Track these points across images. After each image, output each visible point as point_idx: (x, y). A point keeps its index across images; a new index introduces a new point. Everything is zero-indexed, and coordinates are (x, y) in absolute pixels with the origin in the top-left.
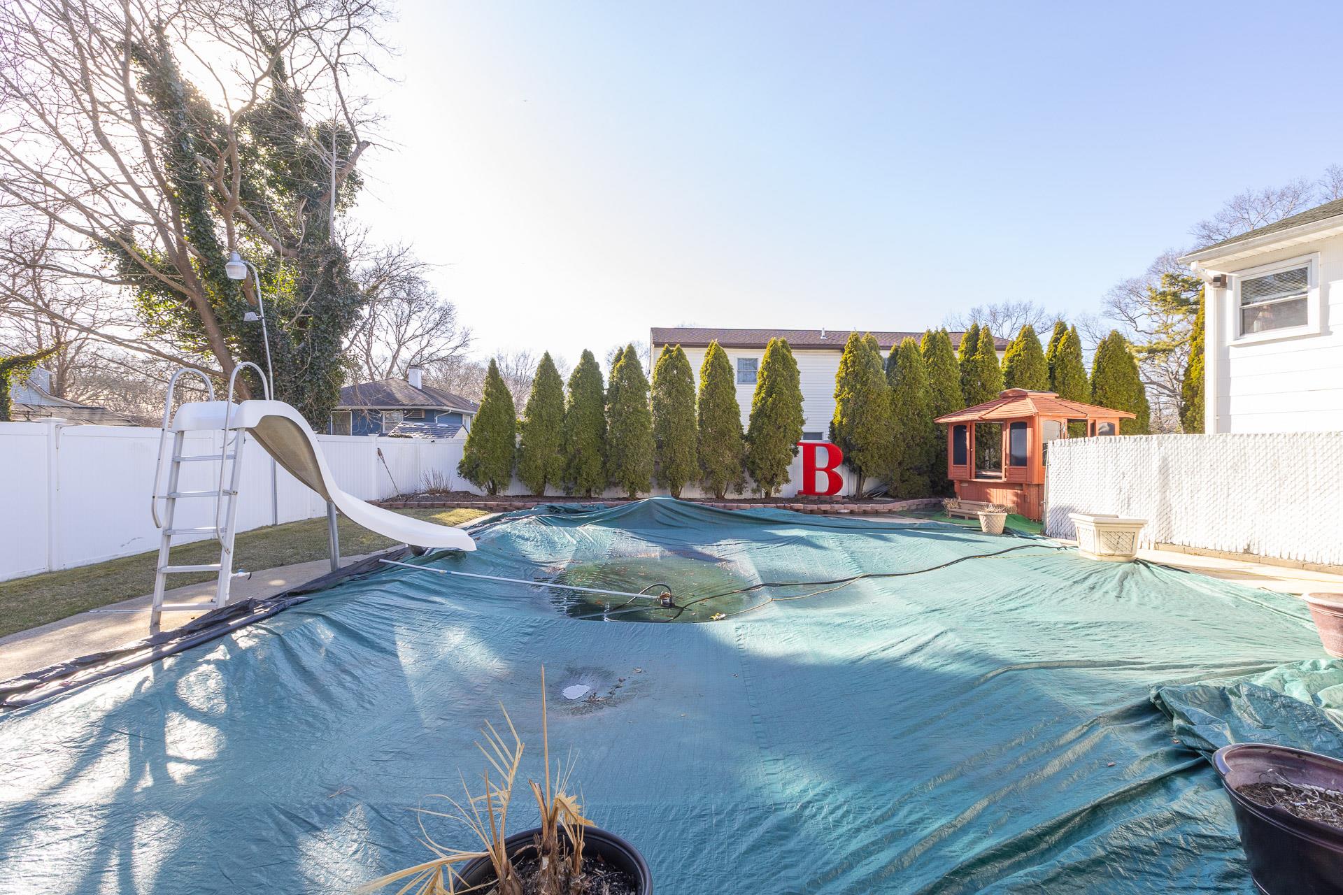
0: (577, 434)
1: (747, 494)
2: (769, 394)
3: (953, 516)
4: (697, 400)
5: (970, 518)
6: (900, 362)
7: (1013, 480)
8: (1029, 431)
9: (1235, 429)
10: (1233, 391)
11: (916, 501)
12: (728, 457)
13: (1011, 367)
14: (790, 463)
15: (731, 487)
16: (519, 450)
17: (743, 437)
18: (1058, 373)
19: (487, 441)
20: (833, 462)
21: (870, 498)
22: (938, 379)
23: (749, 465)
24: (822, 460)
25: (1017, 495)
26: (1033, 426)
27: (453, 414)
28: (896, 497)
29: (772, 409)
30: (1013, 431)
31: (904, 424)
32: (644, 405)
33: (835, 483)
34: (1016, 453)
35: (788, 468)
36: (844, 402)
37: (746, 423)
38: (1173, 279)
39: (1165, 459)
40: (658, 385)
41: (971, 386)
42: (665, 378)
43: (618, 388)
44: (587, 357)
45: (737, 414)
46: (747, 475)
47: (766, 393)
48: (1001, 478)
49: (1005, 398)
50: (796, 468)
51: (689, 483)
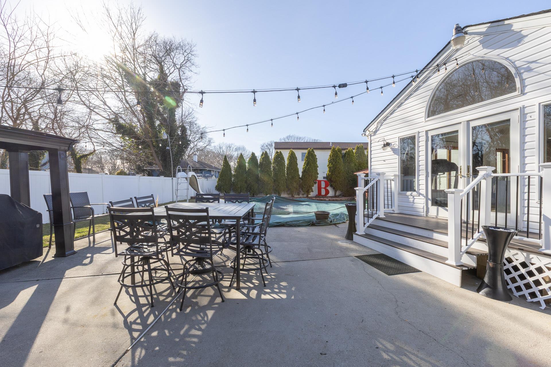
0: (250, 178)
1: (301, 196)
2: (307, 165)
4: (286, 168)
6: (347, 156)
11: (350, 197)
12: (295, 185)
14: (313, 186)
15: (296, 193)
16: (233, 182)
17: (300, 178)
19: (224, 180)
20: (326, 186)
21: (338, 197)
23: (301, 187)
24: (323, 185)
27: (208, 170)
28: (345, 196)
29: (308, 170)
31: (347, 174)
32: (270, 169)
33: (327, 192)
35: (313, 188)
36: (330, 168)
37: (301, 174)
40: (274, 163)
42: (276, 160)
43: (262, 164)
44: (253, 154)
45: (298, 171)
46: (301, 190)
47: (306, 165)
50: (315, 188)
51: (283, 192)
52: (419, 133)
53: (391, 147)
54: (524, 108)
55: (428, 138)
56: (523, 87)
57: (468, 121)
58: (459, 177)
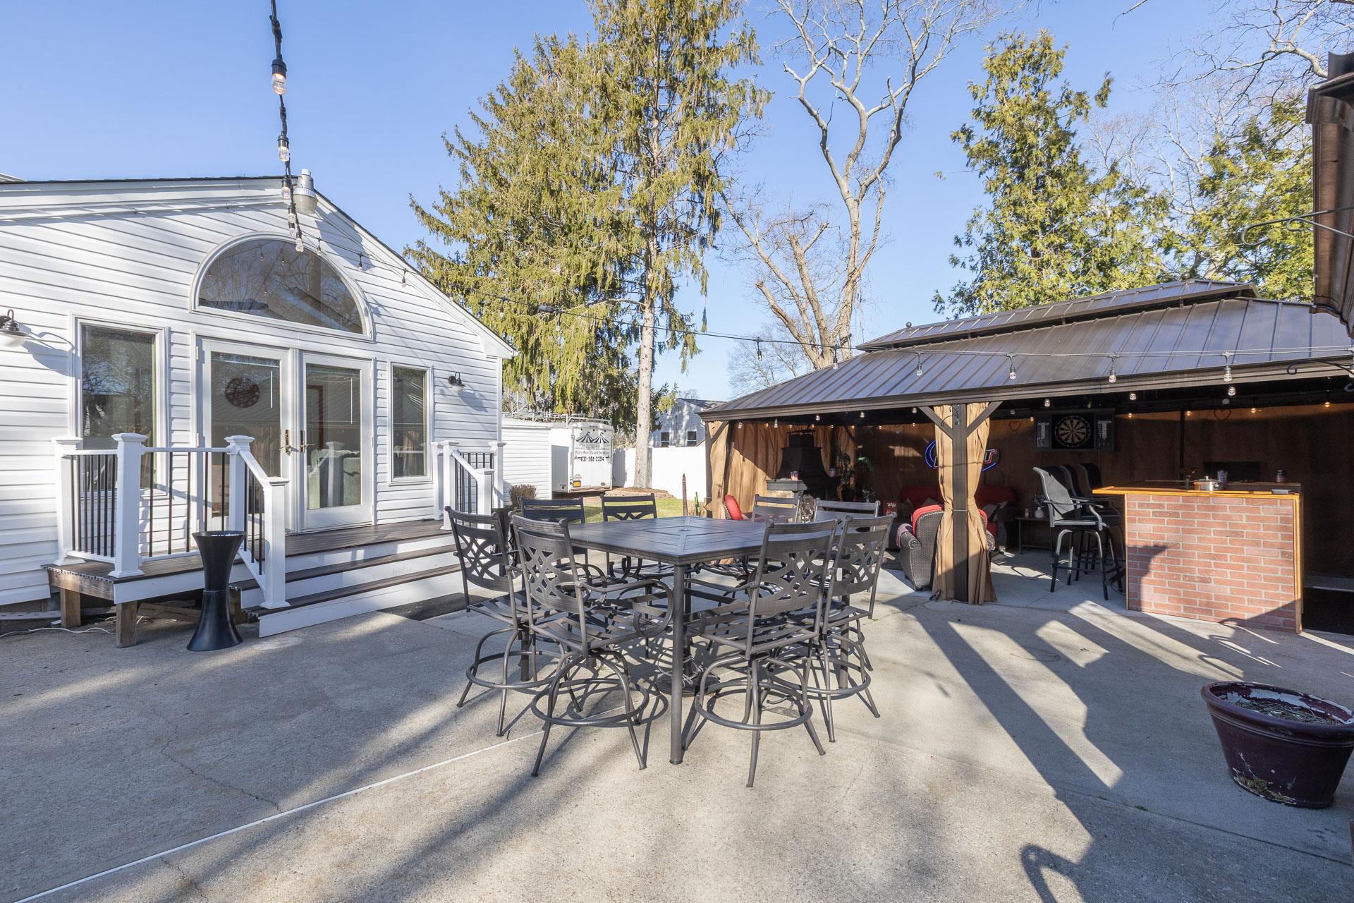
52: (170, 332)
53: (24, 339)
54: (376, 361)
55: (201, 354)
56: (375, 333)
57: (301, 351)
58: (283, 451)
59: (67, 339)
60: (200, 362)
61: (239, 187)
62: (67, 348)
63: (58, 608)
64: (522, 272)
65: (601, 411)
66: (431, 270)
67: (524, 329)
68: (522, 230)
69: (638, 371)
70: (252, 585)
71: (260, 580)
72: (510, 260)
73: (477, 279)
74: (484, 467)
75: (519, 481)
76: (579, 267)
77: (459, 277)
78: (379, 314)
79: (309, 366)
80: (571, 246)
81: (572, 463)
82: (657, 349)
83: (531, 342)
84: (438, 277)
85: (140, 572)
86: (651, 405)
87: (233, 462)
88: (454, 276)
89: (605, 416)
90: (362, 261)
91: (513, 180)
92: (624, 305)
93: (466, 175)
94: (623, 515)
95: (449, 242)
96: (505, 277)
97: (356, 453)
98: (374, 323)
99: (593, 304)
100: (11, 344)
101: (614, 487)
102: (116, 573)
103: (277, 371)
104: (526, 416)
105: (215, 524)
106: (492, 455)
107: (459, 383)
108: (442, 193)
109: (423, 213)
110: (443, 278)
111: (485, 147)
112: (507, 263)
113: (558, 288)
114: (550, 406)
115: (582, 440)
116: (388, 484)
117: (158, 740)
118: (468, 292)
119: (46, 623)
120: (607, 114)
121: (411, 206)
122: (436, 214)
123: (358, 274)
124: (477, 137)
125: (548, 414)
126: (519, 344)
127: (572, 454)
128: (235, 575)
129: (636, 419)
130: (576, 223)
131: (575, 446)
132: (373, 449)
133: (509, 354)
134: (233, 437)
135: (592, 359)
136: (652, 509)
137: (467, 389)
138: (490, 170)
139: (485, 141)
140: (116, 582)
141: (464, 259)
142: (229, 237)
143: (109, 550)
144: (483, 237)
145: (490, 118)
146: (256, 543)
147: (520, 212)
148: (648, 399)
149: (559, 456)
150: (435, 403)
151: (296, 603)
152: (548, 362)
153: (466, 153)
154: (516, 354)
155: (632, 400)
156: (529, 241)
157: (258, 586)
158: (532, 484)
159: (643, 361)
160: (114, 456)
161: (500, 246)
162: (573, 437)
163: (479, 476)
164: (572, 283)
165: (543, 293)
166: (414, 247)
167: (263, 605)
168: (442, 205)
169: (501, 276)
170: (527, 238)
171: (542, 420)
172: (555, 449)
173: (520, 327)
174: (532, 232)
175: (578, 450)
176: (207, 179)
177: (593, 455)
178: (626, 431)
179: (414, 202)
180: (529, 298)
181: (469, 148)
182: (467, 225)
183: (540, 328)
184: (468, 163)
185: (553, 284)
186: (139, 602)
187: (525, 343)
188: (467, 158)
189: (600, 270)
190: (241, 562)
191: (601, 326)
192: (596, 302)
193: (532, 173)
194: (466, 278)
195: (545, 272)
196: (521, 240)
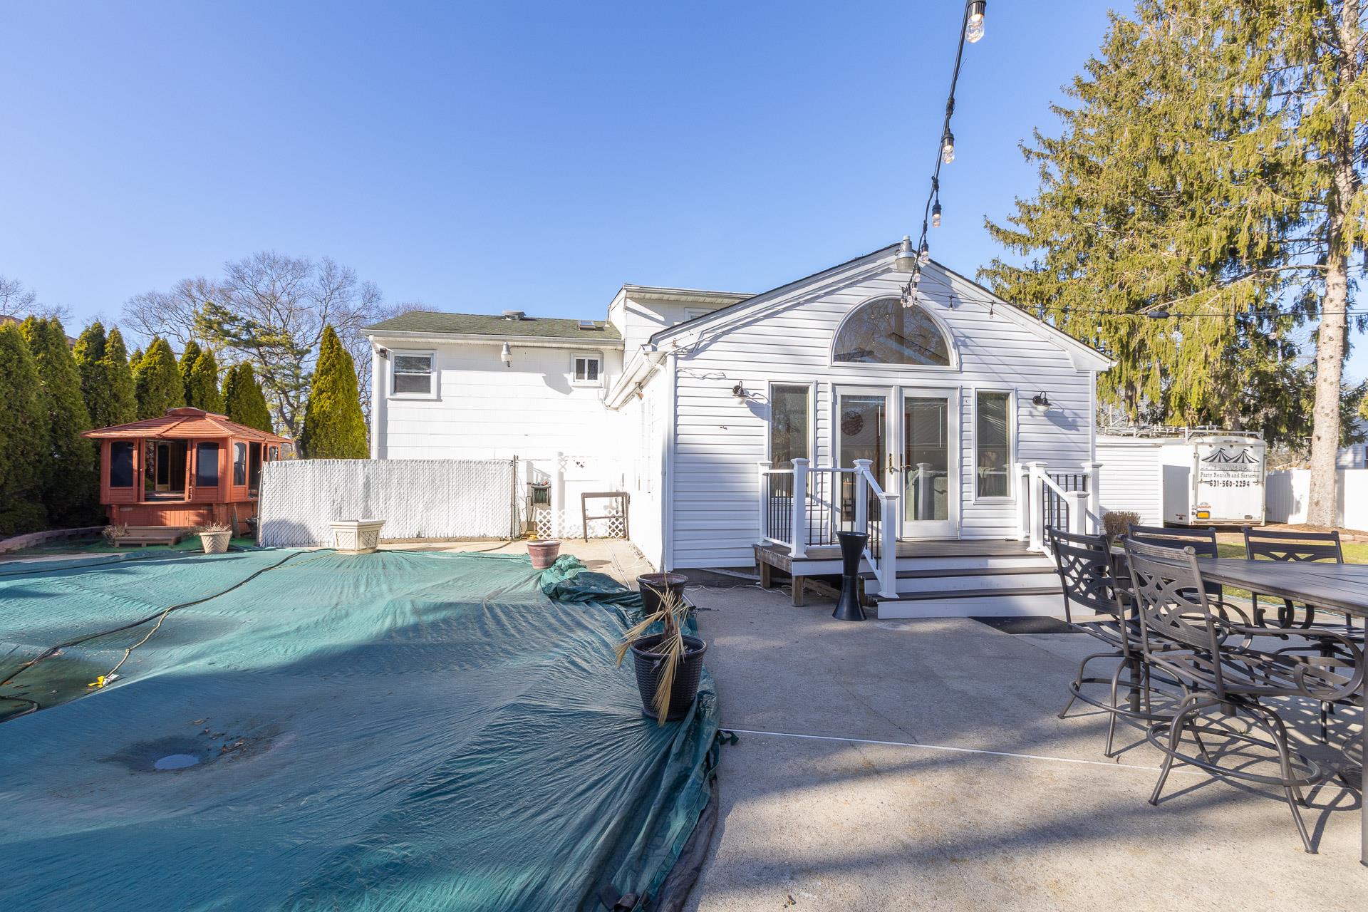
3: (121, 545)
5: (148, 545)
7: (199, 501)
8: (221, 452)
9: (390, 456)
10: (389, 431)
13: (144, 379)
18: (195, 393)
22: (52, 381)
25: (199, 515)
26: (225, 447)
30: (201, 451)
34: (206, 473)
38: (216, 309)
39: (367, 477)
41: (98, 394)
48: (183, 499)
49: (176, 416)
52: (817, 384)
53: (746, 399)
54: (962, 389)
55: (835, 397)
56: (961, 363)
57: (901, 387)
58: (887, 471)
59: (764, 397)
60: (834, 403)
61: (859, 265)
62: (765, 402)
63: (759, 574)
64: (1119, 265)
65: (1244, 420)
66: (1006, 285)
67: (1123, 331)
68: (1118, 215)
69: (1315, 362)
70: (872, 577)
71: (878, 573)
72: (1104, 255)
73: (1059, 285)
74: (1075, 489)
75: (1116, 507)
76: (1207, 241)
77: (1038, 287)
78: (966, 346)
79: (907, 399)
80: (1193, 216)
81: (1195, 489)
82: (1354, 326)
83: (1134, 343)
84: (1014, 292)
85: (805, 556)
86: (1341, 408)
87: (858, 479)
88: (1032, 286)
89: (1253, 427)
90: (952, 301)
91: (1106, 162)
92: (1284, 275)
93: (1046, 176)
94: (1281, 555)
95: (1027, 252)
96: (1095, 275)
97: (943, 473)
98: (960, 355)
99: (1229, 282)
100: (741, 403)
101: (1268, 522)
102: (793, 554)
103: (883, 406)
104: (1126, 432)
105: (847, 527)
106: (1085, 477)
107: (1046, 403)
108: (1018, 203)
109: (998, 231)
110: (1020, 292)
111: (1070, 137)
112: (1098, 258)
113: (1170, 273)
114: (1160, 417)
115: (1211, 459)
116: (972, 503)
117: (830, 671)
118: (1049, 300)
119: (753, 582)
120: (1255, 29)
121: (986, 227)
122: (1011, 227)
123: (950, 313)
124: (1059, 130)
125: (1158, 427)
126: (1116, 349)
127: (1195, 477)
128: (861, 568)
129: (1310, 430)
130: (1200, 187)
131: (1200, 467)
132: (958, 470)
133: (1104, 364)
134: (859, 460)
135: (1230, 354)
136: (1335, 552)
137: (1055, 408)
138: (1076, 161)
139: (1069, 132)
140: (793, 561)
141: (1043, 266)
142: (851, 306)
143: (787, 539)
144: (1069, 236)
145: (1077, 104)
146: (875, 545)
147: (1116, 195)
148: (1336, 399)
149: (1175, 481)
150: (1018, 425)
151: (904, 597)
152: (1157, 365)
153: (1047, 152)
154: (1115, 364)
155: (1304, 402)
156: (1127, 227)
157: (876, 579)
158: (1135, 511)
159: (1323, 347)
160: (791, 475)
161: (1089, 242)
162: (1196, 456)
163: (1070, 497)
164: (1195, 261)
165: (1150, 284)
166: (988, 266)
167: (880, 593)
168: (1018, 215)
169: (1090, 275)
170: (1125, 224)
171: (1148, 436)
172: (1167, 469)
173: (1117, 329)
174: (1133, 214)
175: (1205, 472)
176: (840, 266)
177: (1230, 479)
178: (1292, 444)
179: (988, 222)
180: (1129, 294)
181: (1050, 146)
182: (1049, 229)
183: (1146, 326)
184: (1048, 162)
185: (1164, 269)
186: (805, 577)
187: (1124, 346)
188: (1048, 157)
189: (1243, 239)
190: (864, 558)
191: (1247, 309)
192: (1235, 279)
193: (1134, 144)
194: (1047, 286)
195: (1151, 257)
196: (1118, 227)
